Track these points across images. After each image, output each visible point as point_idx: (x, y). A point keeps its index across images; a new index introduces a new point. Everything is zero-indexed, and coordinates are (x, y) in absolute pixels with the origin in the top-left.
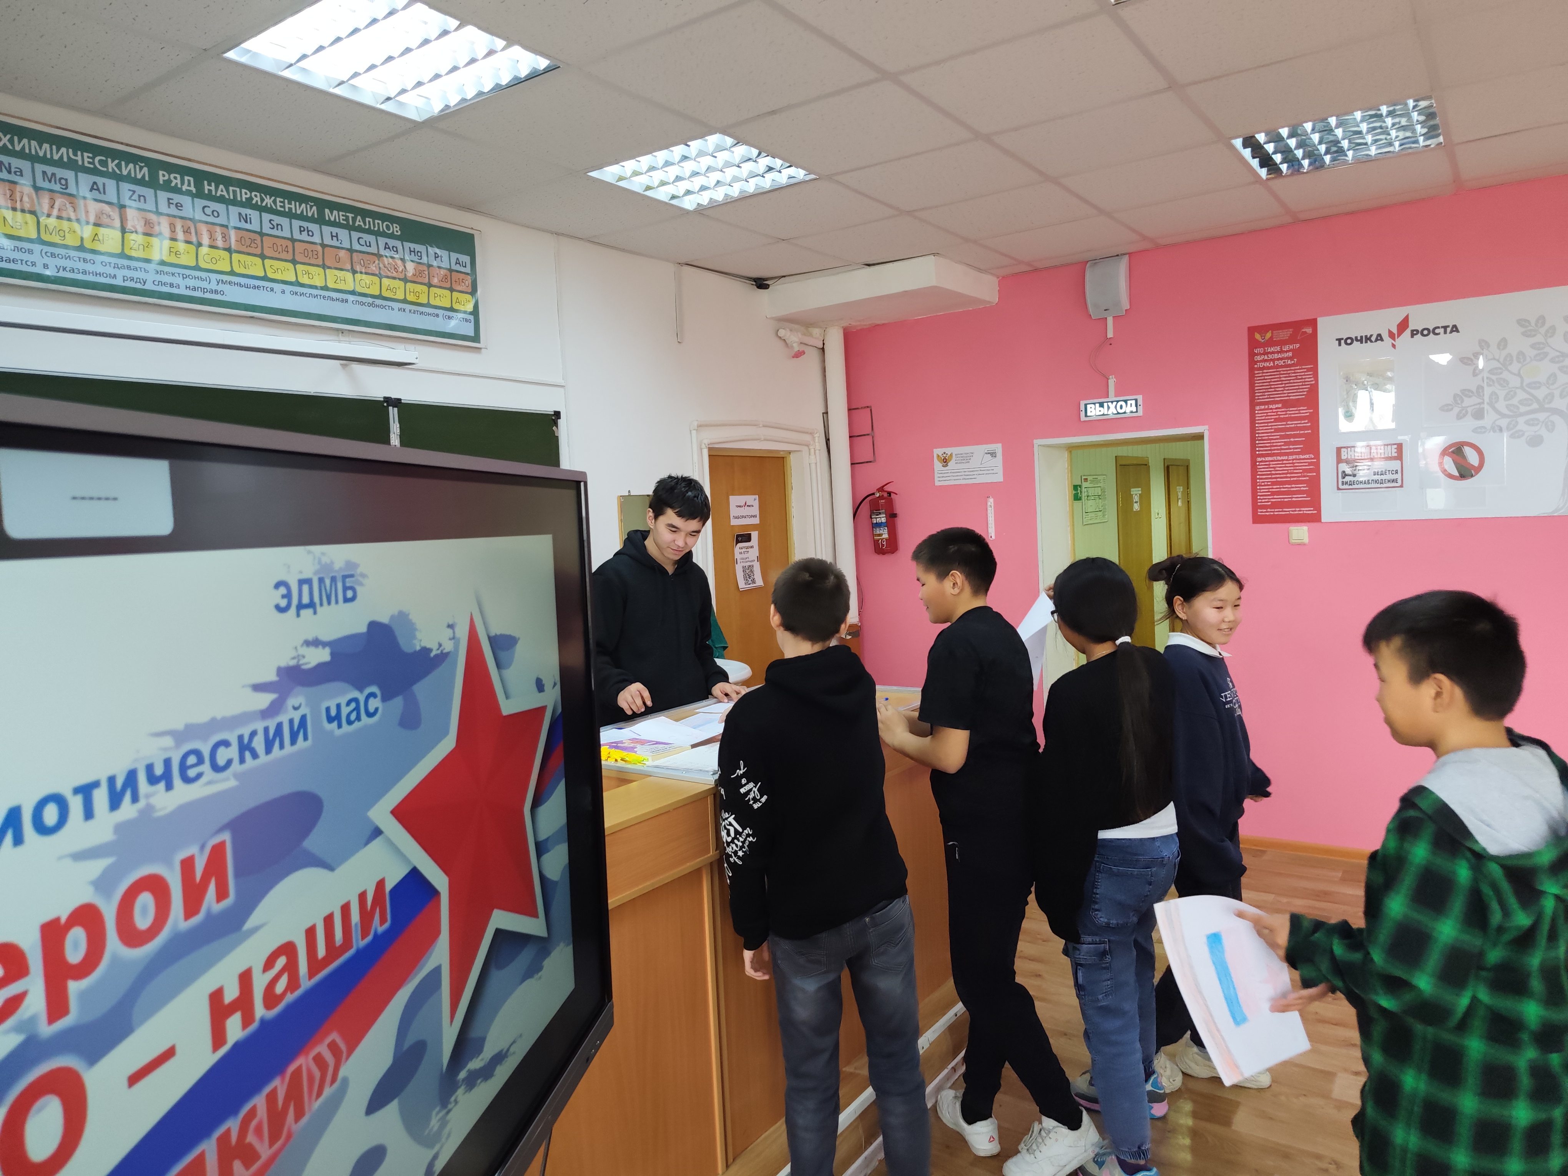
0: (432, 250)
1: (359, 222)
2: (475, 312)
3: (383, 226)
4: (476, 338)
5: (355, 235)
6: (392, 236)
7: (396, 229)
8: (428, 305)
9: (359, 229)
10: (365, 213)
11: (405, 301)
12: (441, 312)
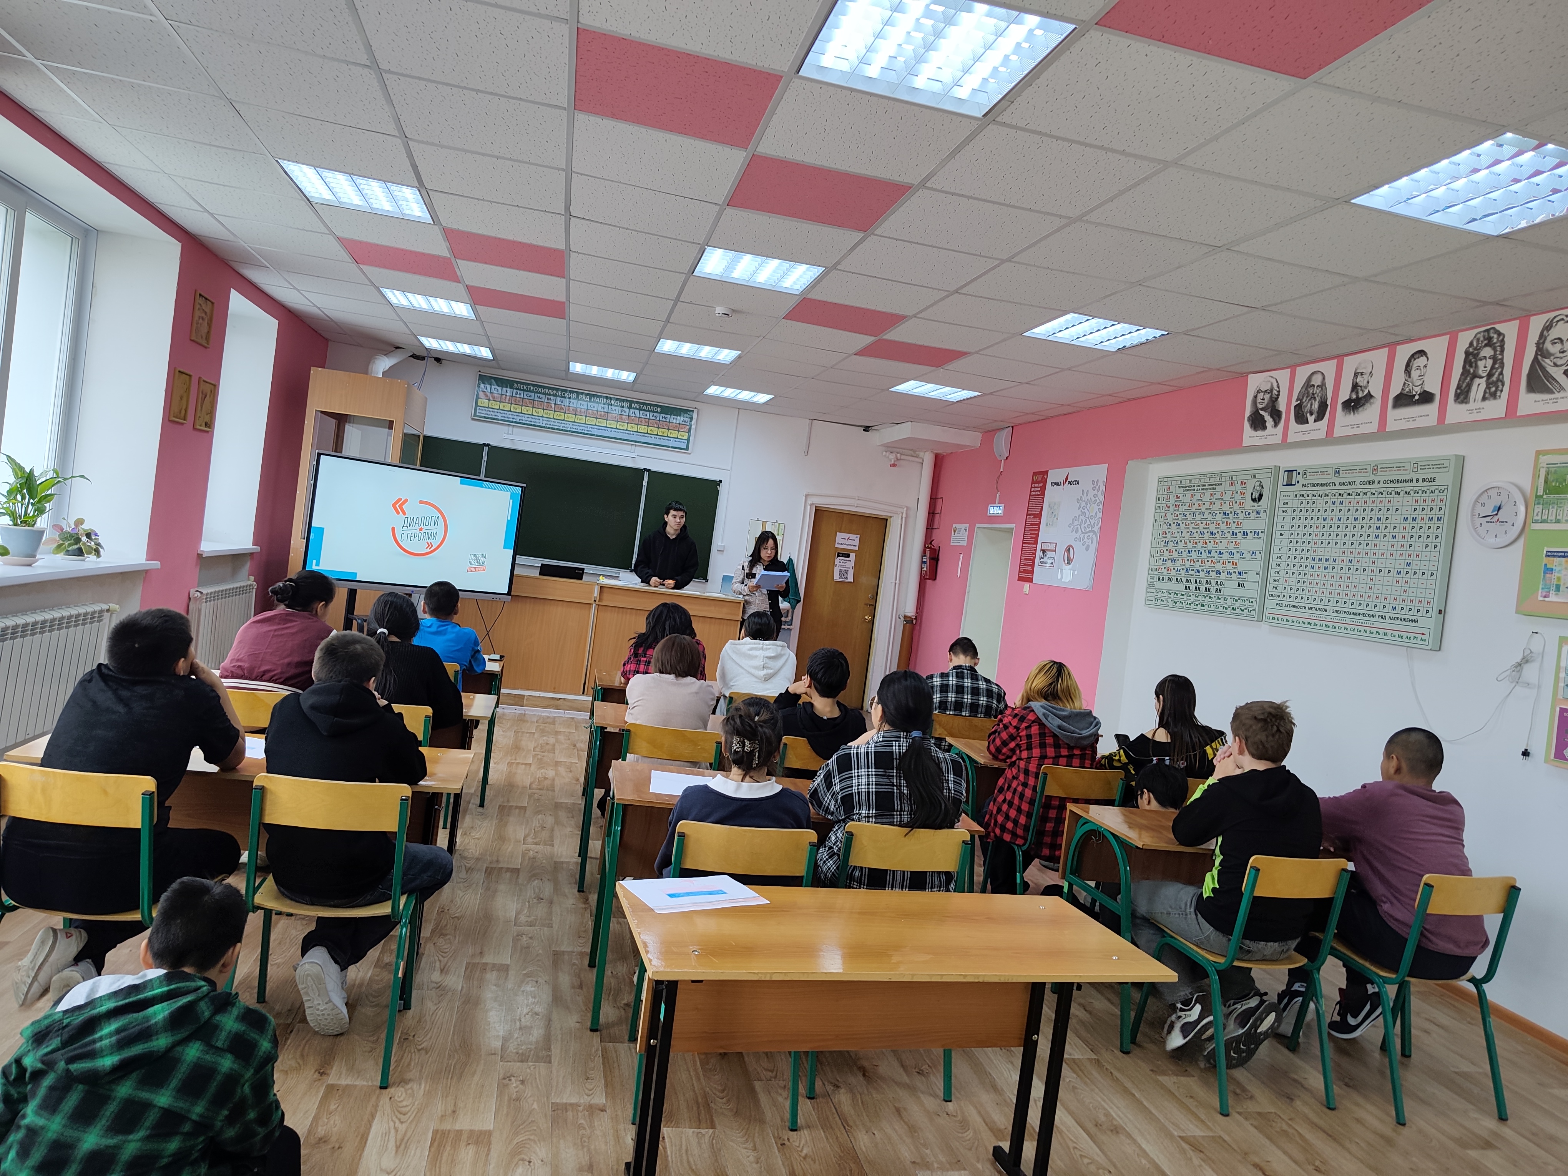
0: (673, 416)
1: (645, 407)
2: (688, 440)
3: (653, 408)
4: (687, 449)
5: (641, 412)
6: (657, 412)
7: (659, 410)
8: (667, 436)
9: (644, 410)
10: (646, 404)
11: (657, 435)
12: (672, 439)
